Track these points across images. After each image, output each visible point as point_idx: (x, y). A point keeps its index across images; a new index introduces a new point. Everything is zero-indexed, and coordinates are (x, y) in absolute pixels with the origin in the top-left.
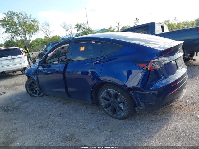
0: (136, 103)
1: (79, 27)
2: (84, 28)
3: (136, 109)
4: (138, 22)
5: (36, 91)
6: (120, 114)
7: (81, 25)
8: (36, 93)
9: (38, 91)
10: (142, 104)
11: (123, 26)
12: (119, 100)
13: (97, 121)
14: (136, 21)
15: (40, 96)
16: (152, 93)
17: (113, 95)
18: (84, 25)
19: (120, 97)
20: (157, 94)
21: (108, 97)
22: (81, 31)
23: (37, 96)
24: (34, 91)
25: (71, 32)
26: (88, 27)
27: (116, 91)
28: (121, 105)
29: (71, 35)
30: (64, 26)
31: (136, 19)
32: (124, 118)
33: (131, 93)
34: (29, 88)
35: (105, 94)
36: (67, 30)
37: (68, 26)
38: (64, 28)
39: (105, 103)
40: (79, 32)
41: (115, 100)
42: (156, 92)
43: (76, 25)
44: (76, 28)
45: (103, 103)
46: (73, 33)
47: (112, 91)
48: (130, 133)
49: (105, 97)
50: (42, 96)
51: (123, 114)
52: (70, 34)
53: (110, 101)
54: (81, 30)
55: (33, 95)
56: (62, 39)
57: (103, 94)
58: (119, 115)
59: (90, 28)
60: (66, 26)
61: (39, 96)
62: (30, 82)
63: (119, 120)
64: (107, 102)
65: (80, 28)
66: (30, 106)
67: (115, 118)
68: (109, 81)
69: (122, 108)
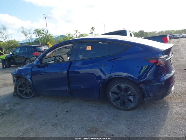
0: (146, 94)
1: (38, 32)
2: (43, 33)
3: (145, 99)
4: (94, 31)
5: (26, 93)
6: (129, 105)
7: (40, 31)
8: (26, 94)
9: (28, 93)
10: (151, 95)
11: (81, 34)
12: (130, 93)
13: (109, 114)
14: (92, 30)
15: (31, 98)
16: (160, 84)
17: (124, 88)
18: (43, 31)
19: (131, 90)
20: (163, 85)
21: (118, 91)
22: (41, 37)
23: (27, 97)
24: (24, 92)
25: (30, 37)
26: (47, 33)
27: (127, 85)
28: (131, 97)
29: (30, 40)
30: (22, 31)
31: (93, 28)
32: (133, 109)
33: (142, 86)
34: (18, 89)
35: (116, 89)
36: (26, 35)
37: (27, 31)
38: (22, 32)
39: (114, 96)
40: (38, 37)
41: (125, 93)
42: (163, 83)
43: (35, 31)
44: (36, 33)
45: (112, 97)
46: (32, 38)
47: (123, 85)
48: (145, 120)
49: (115, 91)
50: (33, 97)
51: (132, 105)
52: (29, 38)
53: (120, 95)
54: (41, 35)
55: (23, 97)
56: (20, 44)
57: (114, 88)
58: (128, 107)
59: (49, 34)
60: (25, 31)
61: (29, 97)
62: (20, 83)
63: (128, 111)
64: (116, 96)
65: (40, 34)
66: (25, 107)
67: (123, 110)
68: (121, 77)
69: (132, 100)
